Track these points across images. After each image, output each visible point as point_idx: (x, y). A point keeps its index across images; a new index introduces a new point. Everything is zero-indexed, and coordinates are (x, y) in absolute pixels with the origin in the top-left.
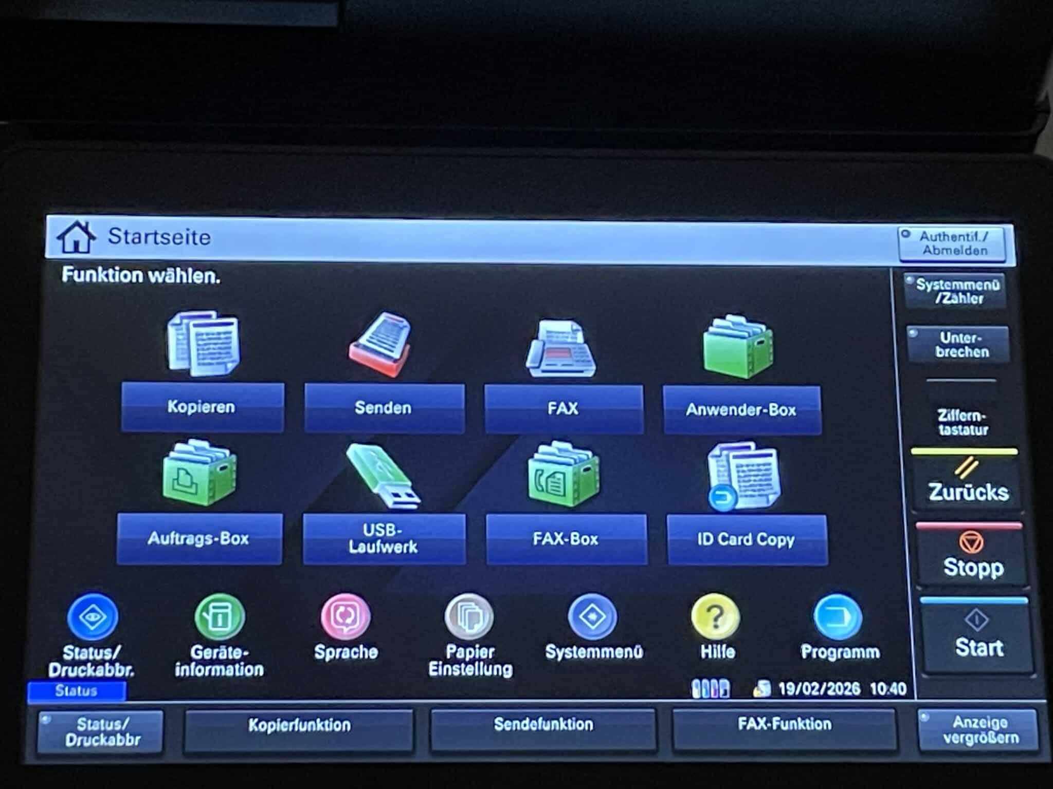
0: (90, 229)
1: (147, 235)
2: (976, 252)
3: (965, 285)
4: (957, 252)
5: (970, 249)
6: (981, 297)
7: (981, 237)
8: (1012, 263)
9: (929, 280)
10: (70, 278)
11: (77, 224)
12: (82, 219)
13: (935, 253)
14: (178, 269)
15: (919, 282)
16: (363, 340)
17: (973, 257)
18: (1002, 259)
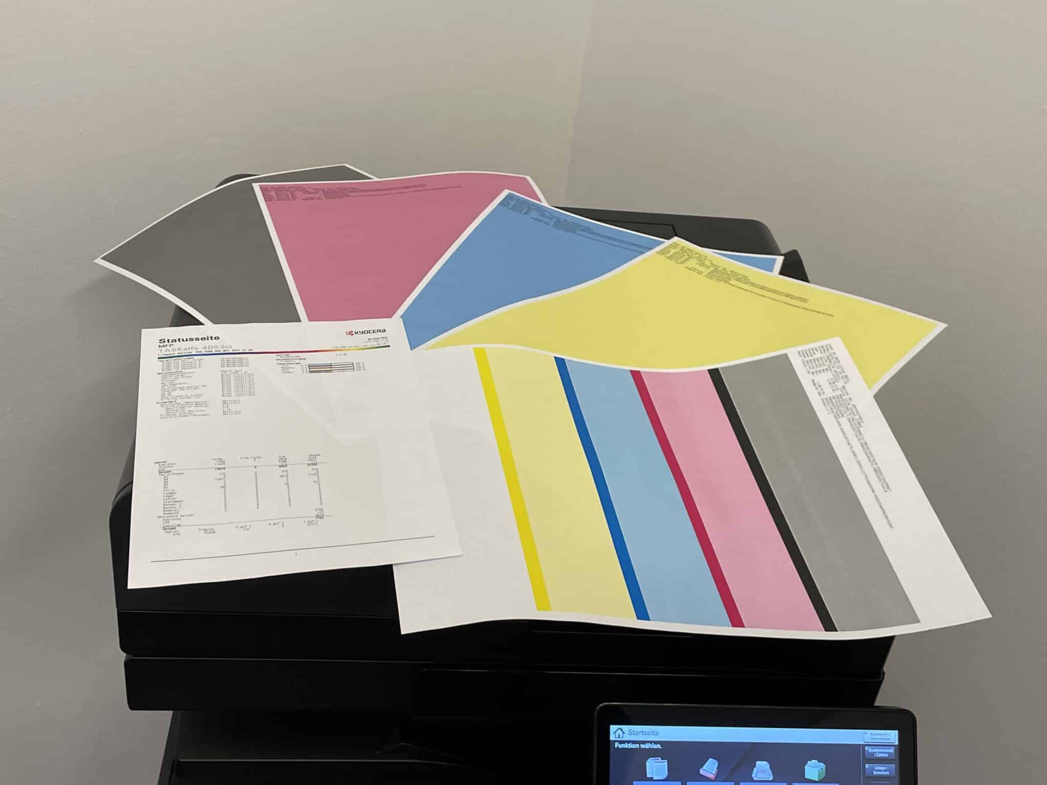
0: (623, 730)
1: (640, 732)
3: (884, 751)
4: (881, 739)
5: (885, 738)
6: (888, 755)
7: (888, 734)
8: (897, 743)
9: (872, 749)
10: (618, 747)
11: (619, 728)
12: (621, 727)
13: (874, 740)
14: (649, 744)
15: (869, 749)
16: (704, 768)
17: (886, 741)
18: (894, 742)
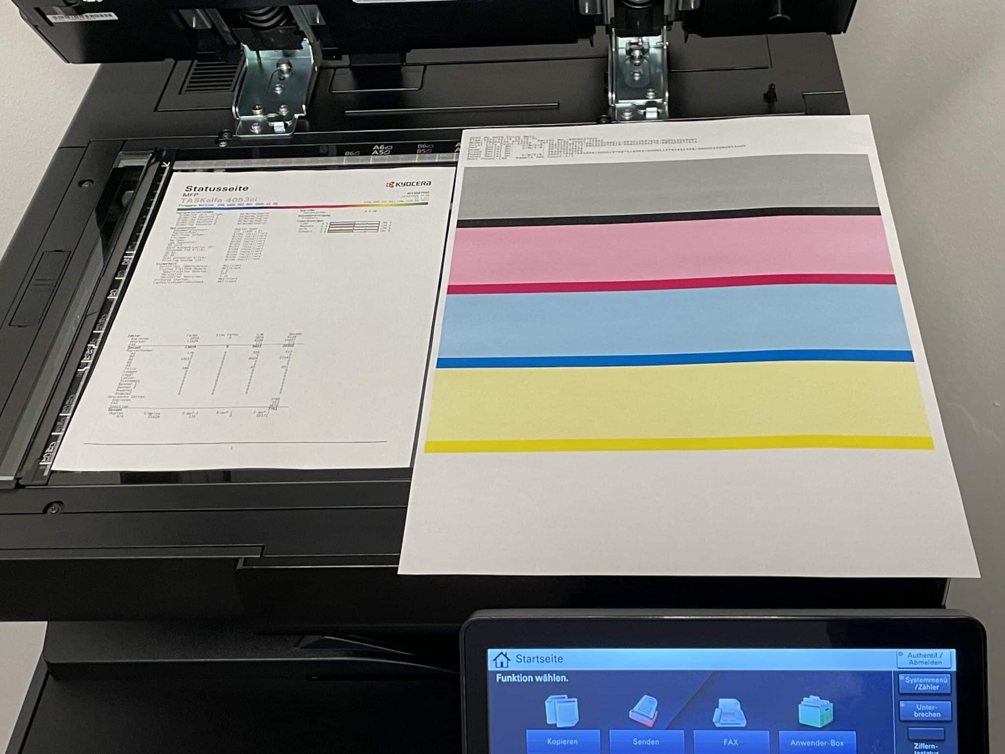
0: (508, 656)
1: (533, 658)
2: (936, 663)
3: (929, 680)
4: (926, 663)
5: (933, 662)
6: (938, 687)
7: (939, 655)
8: (954, 669)
9: (911, 678)
10: (500, 680)
11: (502, 653)
12: (504, 651)
13: (915, 664)
14: (549, 675)
15: (907, 678)
16: (635, 709)
17: (934, 666)
18: (949, 667)
